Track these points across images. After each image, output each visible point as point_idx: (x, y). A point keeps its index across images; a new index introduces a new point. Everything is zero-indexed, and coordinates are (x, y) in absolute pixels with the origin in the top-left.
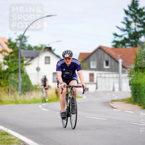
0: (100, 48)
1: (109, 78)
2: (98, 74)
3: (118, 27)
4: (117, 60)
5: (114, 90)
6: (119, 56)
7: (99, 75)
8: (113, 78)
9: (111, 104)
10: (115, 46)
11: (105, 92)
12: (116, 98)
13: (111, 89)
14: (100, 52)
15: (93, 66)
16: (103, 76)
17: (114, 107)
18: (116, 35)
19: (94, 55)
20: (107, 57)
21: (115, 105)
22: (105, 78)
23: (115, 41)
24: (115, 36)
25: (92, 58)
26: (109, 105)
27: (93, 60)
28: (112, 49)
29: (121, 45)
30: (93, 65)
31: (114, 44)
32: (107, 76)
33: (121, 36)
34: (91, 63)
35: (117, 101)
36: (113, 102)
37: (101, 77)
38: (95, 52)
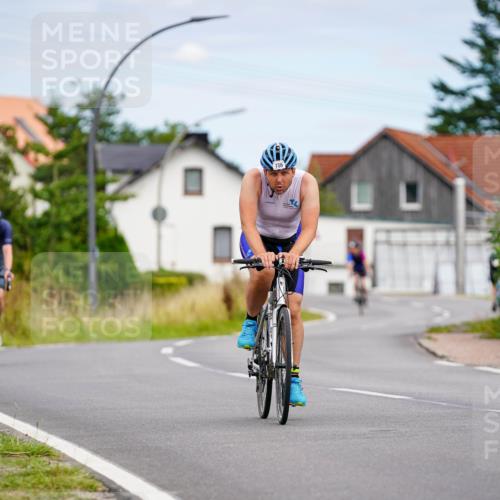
0: (386, 137)
1: (419, 245)
2: (377, 231)
3: (450, 61)
4: (447, 179)
5: (436, 291)
6: (455, 165)
7: (382, 237)
8: (434, 244)
9: (426, 343)
10: (441, 131)
11: (405, 299)
12: (444, 318)
13: (428, 286)
14: (387, 152)
15: (359, 202)
16: (396, 237)
17: (440, 352)
18: (442, 88)
19: (364, 163)
20: (410, 170)
21: (441, 344)
22: (404, 245)
23: (438, 112)
24: (441, 94)
25: (355, 173)
26: (420, 345)
27: (361, 181)
28: (429, 139)
29: (462, 125)
30: (361, 198)
31: (437, 121)
32: (412, 237)
33: (462, 94)
34: (355, 190)
35: (449, 329)
36: (434, 335)
37: (389, 243)
38: (368, 149)
